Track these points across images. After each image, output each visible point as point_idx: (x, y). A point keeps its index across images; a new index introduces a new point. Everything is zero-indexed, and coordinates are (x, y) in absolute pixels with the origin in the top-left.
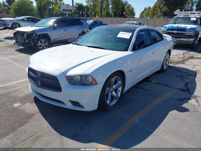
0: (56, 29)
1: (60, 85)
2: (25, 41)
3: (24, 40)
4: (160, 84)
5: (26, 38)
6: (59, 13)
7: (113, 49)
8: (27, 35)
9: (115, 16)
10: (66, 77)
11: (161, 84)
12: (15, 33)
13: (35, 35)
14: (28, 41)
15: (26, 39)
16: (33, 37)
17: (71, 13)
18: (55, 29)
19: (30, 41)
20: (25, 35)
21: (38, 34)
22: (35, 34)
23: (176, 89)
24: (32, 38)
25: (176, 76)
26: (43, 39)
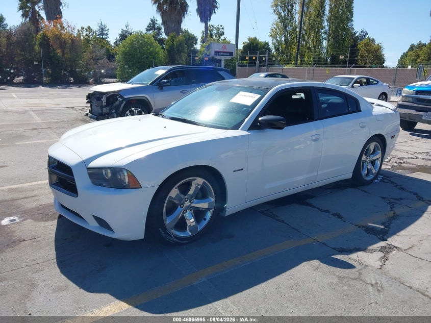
0: (164, 88)
1: (75, 183)
2: (102, 110)
3: (102, 107)
4: (327, 211)
5: (104, 104)
6: (206, 59)
7: (222, 126)
8: (108, 99)
9: (335, 62)
10: (89, 169)
11: (329, 212)
12: (89, 94)
13: (121, 100)
14: (108, 111)
15: (105, 106)
16: (117, 103)
17: (232, 59)
18: (162, 89)
19: (111, 110)
20: (104, 99)
21: (126, 97)
22: (121, 97)
23: (356, 226)
24: (114, 105)
25: (383, 198)
26: (136, 107)
